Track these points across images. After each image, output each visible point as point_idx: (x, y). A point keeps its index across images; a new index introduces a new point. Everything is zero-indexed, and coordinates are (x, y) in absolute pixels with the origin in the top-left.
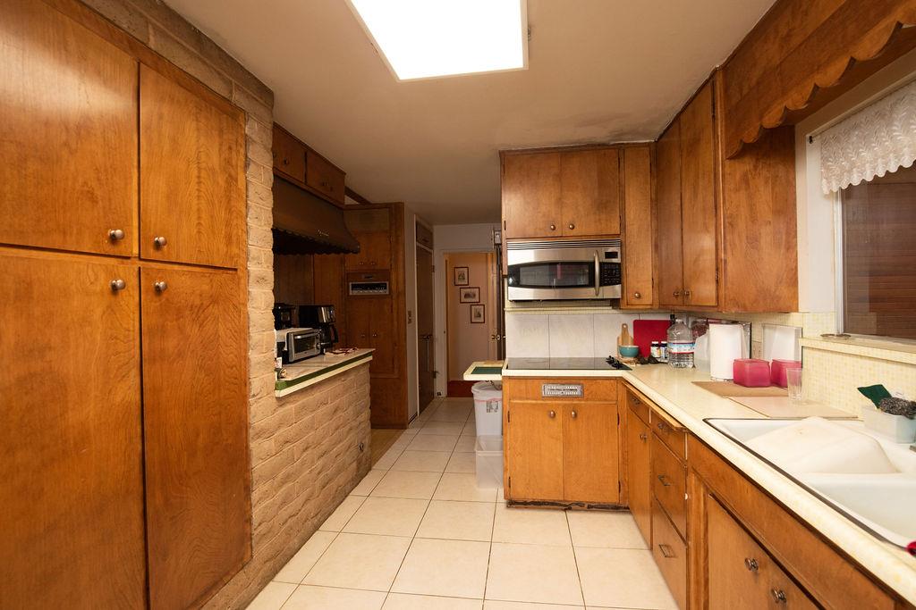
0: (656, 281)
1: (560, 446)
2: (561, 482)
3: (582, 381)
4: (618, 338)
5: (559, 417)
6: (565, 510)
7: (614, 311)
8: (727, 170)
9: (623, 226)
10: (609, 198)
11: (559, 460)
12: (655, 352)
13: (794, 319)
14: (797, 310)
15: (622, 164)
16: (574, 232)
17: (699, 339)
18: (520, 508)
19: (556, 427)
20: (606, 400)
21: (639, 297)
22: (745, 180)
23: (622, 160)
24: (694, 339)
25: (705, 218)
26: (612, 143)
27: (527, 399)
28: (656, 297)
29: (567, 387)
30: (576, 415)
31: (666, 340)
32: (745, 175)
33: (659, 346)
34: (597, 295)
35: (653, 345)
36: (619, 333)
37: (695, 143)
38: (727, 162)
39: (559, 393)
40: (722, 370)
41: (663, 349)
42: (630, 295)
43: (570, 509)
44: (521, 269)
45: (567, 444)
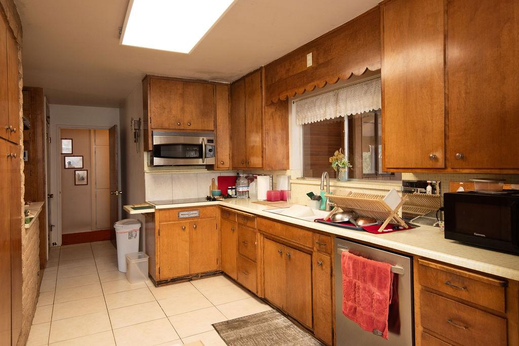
0: (231, 155)
1: (187, 245)
2: (188, 264)
3: (199, 209)
4: (210, 187)
5: (187, 230)
6: (189, 281)
7: (208, 172)
8: (266, 110)
9: (215, 126)
10: (208, 110)
11: (187, 253)
12: (230, 192)
13: (288, 173)
14: (289, 169)
15: (215, 93)
16: (191, 127)
17: (251, 184)
18: (164, 286)
19: (186, 235)
20: (211, 217)
21: (223, 164)
22: (272, 115)
23: (215, 91)
24: (249, 184)
25: (257, 129)
26: (210, 81)
27: (170, 221)
28: (231, 164)
29: (192, 212)
30: (196, 227)
31: (235, 186)
32: (272, 113)
33: (232, 189)
34: (203, 162)
35: (229, 189)
36: (210, 184)
37: (252, 94)
38: (266, 107)
39: (187, 216)
40: (263, 196)
41: (234, 190)
42: (219, 163)
43: (191, 280)
44: (161, 147)
45: (191, 243)
